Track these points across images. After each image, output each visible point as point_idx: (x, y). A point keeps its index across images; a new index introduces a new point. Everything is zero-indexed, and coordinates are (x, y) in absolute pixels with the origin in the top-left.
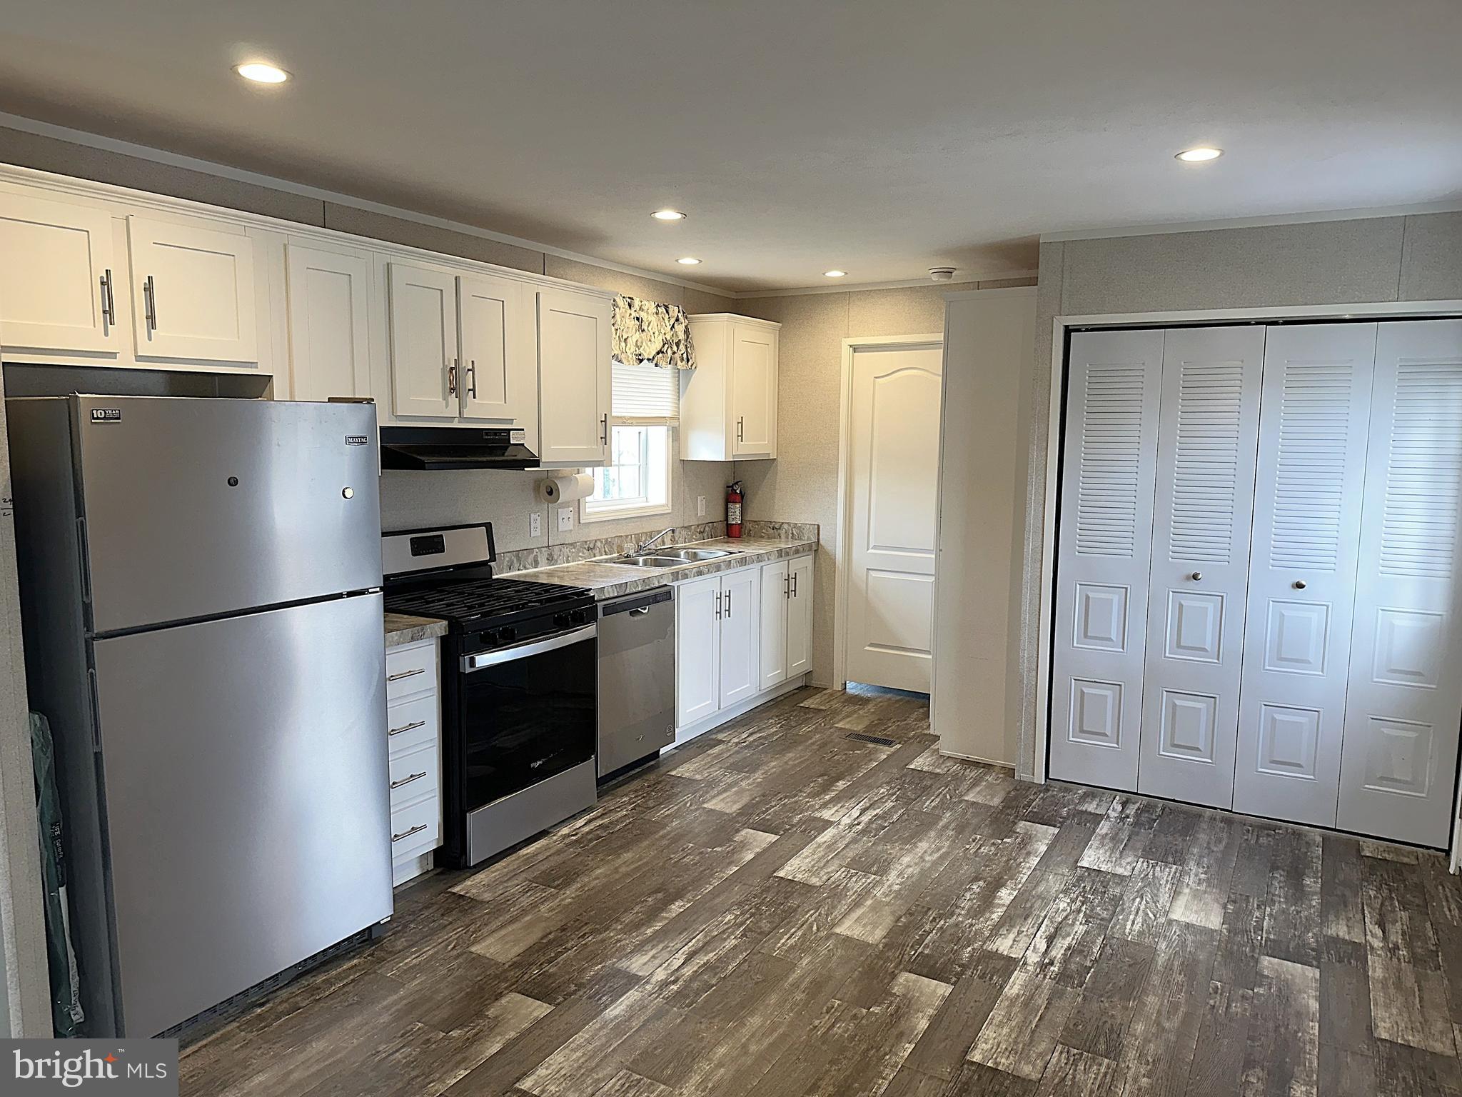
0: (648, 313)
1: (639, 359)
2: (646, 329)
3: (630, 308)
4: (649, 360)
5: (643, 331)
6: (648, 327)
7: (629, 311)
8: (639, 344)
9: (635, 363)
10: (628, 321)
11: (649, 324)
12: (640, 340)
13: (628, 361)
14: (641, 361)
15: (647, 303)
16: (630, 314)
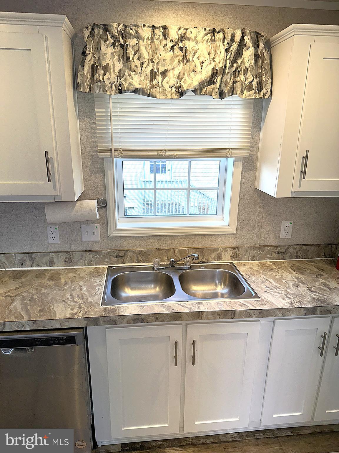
0: (197, 42)
1: (179, 92)
2: (191, 58)
3: (166, 39)
4: (195, 91)
5: (188, 61)
6: (194, 56)
7: (164, 42)
8: (181, 76)
9: (174, 96)
10: (163, 53)
11: (195, 53)
12: (182, 73)
13: (165, 94)
14: (181, 94)
15: (194, 31)
16: (165, 45)
